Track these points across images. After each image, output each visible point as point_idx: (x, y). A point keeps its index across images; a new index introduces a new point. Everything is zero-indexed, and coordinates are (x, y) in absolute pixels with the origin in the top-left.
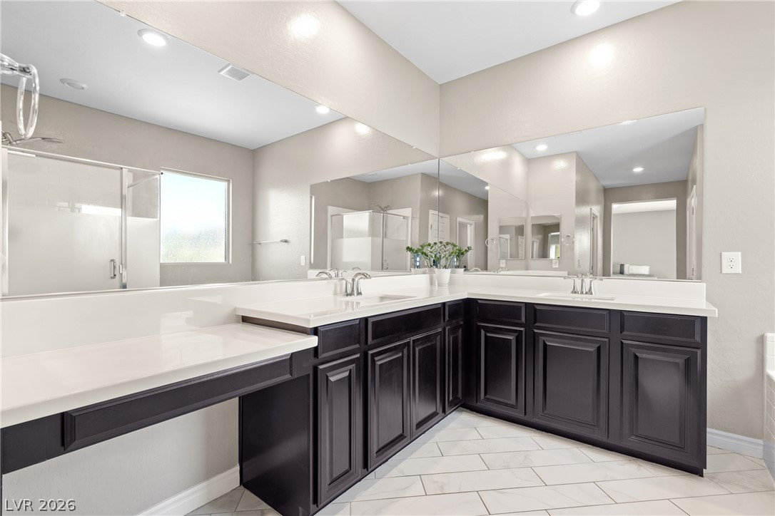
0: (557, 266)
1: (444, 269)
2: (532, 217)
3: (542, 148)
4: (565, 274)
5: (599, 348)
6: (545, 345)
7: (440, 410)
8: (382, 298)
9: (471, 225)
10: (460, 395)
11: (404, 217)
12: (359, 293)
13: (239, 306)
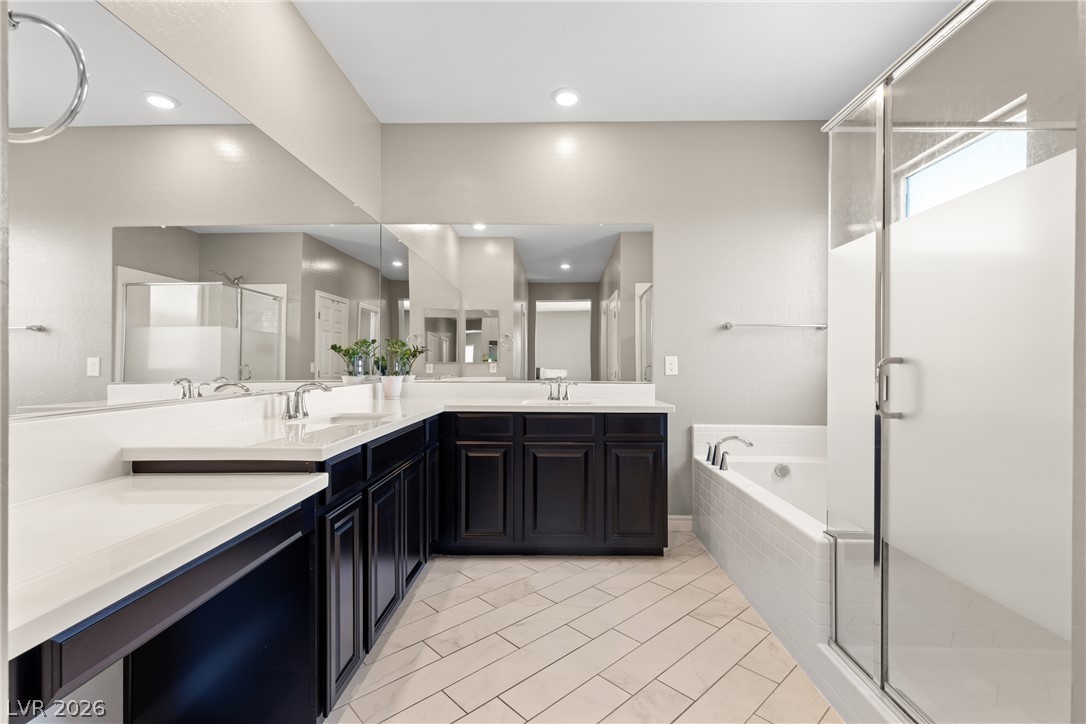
0: (495, 371)
1: (394, 377)
2: (467, 311)
3: (479, 227)
4: (504, 379)
5: (586, 454)
6: (535, 457)
7: (422, 560)
8: (334, 420)
9: (376, 313)
10: (436, 538)
11: (275, 298)
12: (305, 415)
13: (126, 445)
